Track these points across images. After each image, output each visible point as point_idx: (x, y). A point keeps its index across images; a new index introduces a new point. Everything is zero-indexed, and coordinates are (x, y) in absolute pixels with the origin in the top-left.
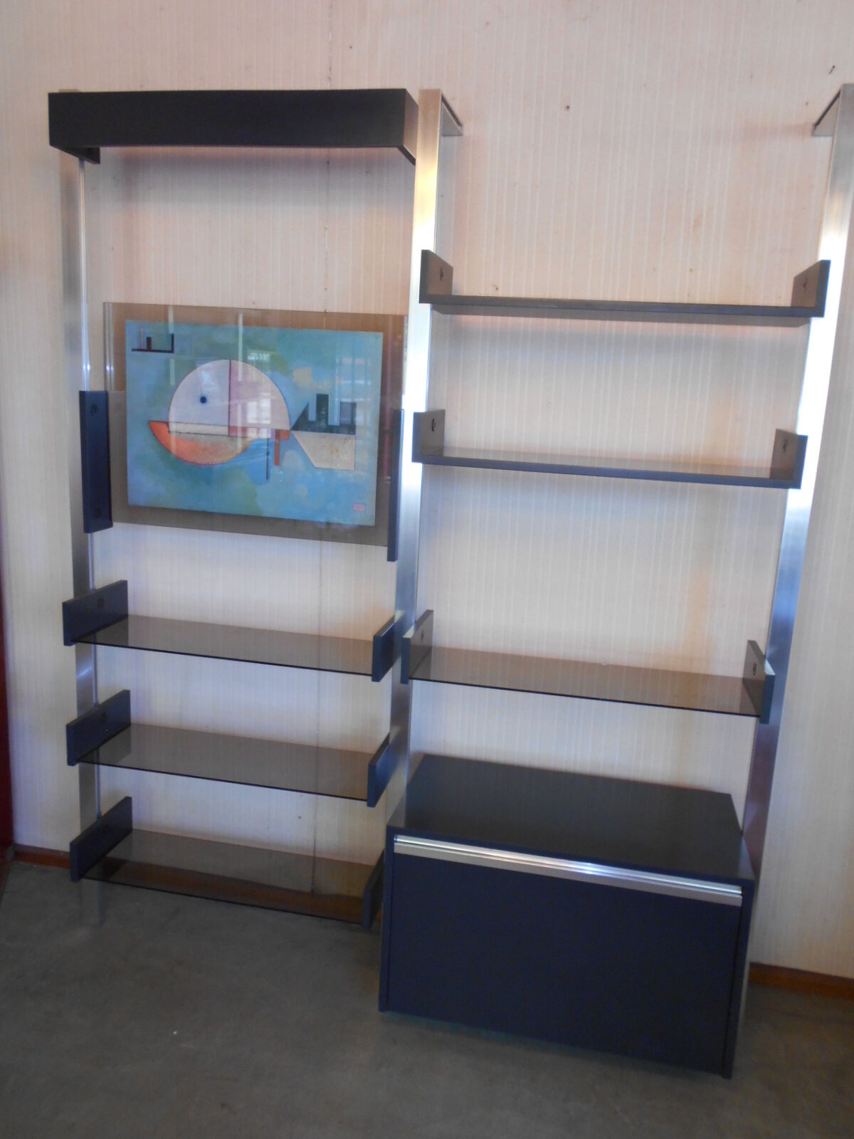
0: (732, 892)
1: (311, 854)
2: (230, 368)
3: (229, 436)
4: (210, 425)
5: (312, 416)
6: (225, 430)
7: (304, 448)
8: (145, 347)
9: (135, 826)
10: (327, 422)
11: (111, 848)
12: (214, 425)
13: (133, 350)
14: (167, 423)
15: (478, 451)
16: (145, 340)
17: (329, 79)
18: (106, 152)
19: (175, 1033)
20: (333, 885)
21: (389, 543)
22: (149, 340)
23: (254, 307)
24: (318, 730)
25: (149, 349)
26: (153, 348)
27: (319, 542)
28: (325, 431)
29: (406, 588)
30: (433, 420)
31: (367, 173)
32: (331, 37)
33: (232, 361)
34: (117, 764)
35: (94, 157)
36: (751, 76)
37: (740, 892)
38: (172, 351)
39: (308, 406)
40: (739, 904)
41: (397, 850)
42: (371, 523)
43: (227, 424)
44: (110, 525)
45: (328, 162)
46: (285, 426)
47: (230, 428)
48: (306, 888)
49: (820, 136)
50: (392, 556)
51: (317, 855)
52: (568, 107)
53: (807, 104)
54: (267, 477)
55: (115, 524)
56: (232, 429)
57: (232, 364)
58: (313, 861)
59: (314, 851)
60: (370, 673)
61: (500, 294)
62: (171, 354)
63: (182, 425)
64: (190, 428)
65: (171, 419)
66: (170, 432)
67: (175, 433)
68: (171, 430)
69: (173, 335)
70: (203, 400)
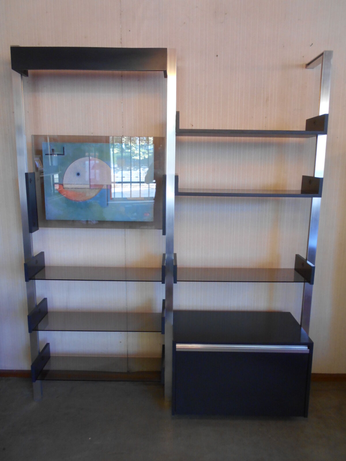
0: (304, 348)
1: (126, 356)
2: (89, 161)
3: (90, 188)
4: (81, 184)
6: (88, 186)
8: (51, 153)
9: (51, 355)
11: (44, 366)
12: (83, 184)
13: (46, 154)
14: (62, 185)
15: (188, 189)
16: (51, 150)
17: (121, 43)
19: (90, 439)
20: (136, 368)
21: (163, 228)
22: (53, 150)
23: (92, 135)
24: (127, 306)
25: (53, 154)
26: (55, 153)
27: (124, 229)
29: (170, 245)
31: (138, 80)
32: (121, 26)
34: (45, 330)
35: (26, 74)
36: (284, 46)
37: (307, 348)
38: (64, 154)
40: (308, 352)
41: (177, 350)
42: (152, 220)
43: (89, 184)
44: (38, 229)
45: (122, 76)
47: (90, 185)
48: (125, 370)
49: (308, 68)
50: (164, 233)
51: (129, 357)
52: (217, 56)
53: (303, 57)
55: (40, 228)
57: (90, 159)
58: (127, 359)
59: (128, 355)
60: (161, 280)
61: (194, 128)
62: (64, 156)
63: (69, 185)
64: (73, 186)
65: (64, 183)
66: (64, 188)
67: (66, 189)
68: (64, 187)
69: (64, 148)
70: (78, 174)
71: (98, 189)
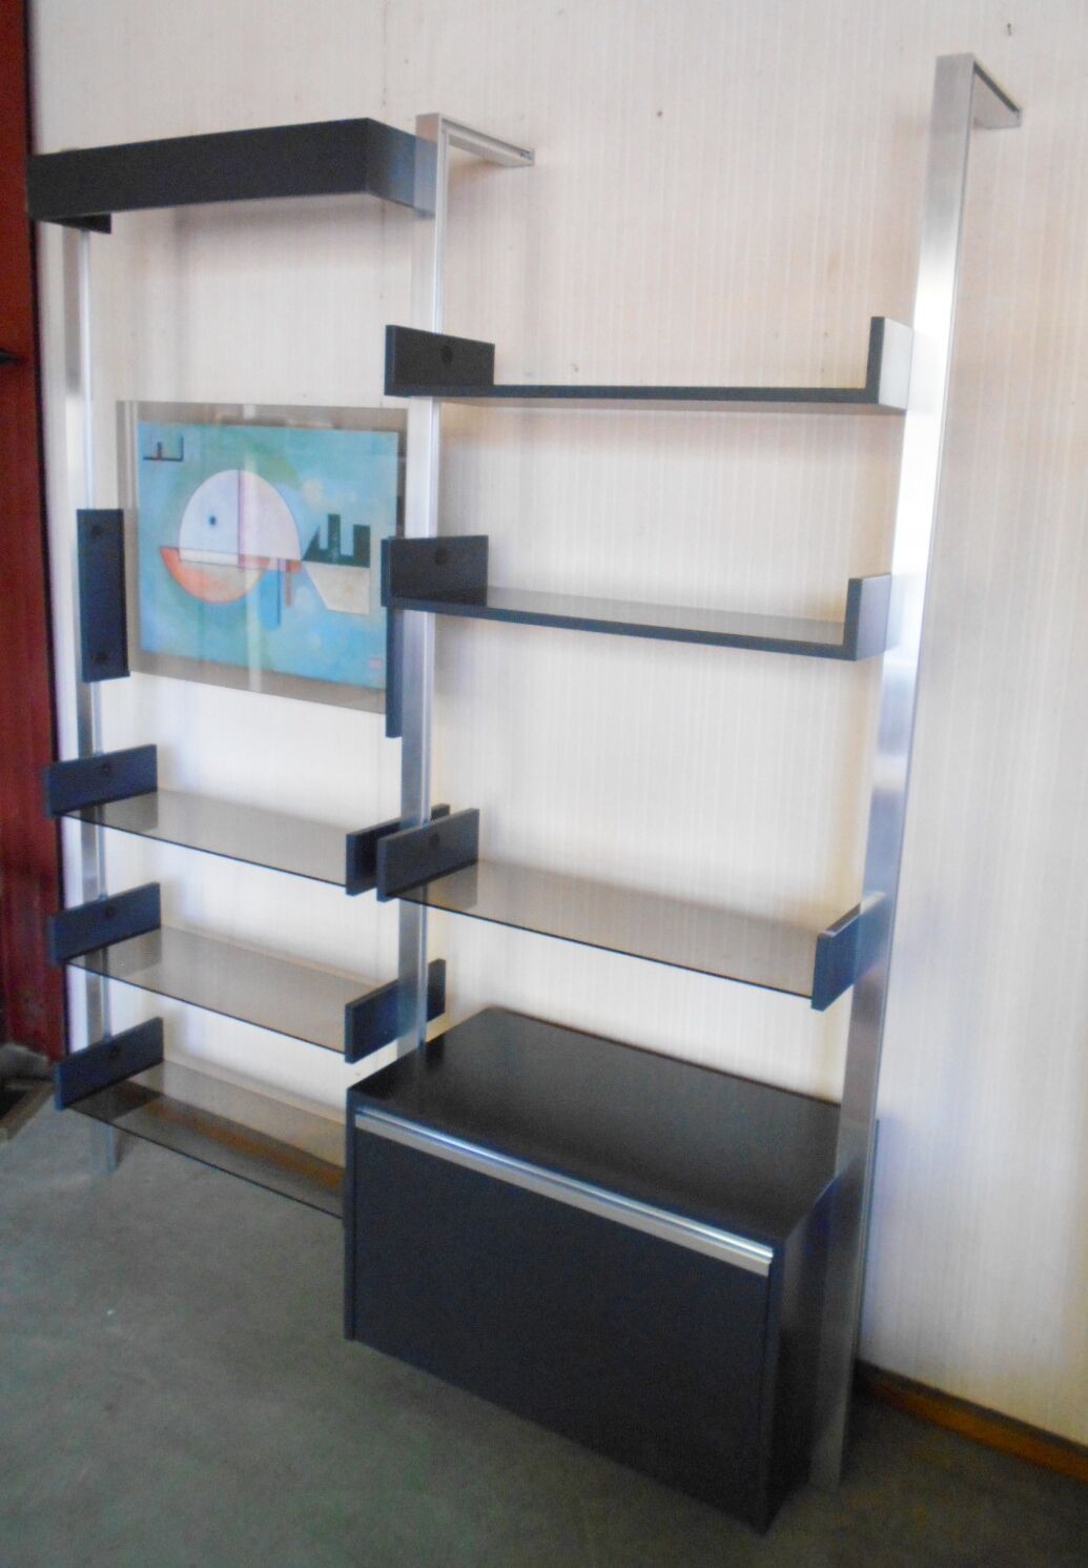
2: (239, 481)
3: (239, 567)
4: (220, 553)
5: (323, 544)
6: (234, 559)
7: (316, 584)
8: (156, 455)
10: (339, 551)
12: (223, 552)
13: (146, 458)
14: (177, 549)
16: (157, 446)
18: (119, 219)
22: (160, 446)
25: (159, 458)
26: (164, 456)
28: (338, 563)
29: (413, 775)
30: (442, 551)
33: (241, 471)
35: (103, 225)
38: (180, 460)
39: (319, 528)
40: (765, 1272)
41: (358, 1124)
43: (237, 551)
44: (124, 674)
46: (294, 552)
47: (240, 556)
50: (391, 731)
54: (279, 622)
55: (133, 674)
56: (242, 558)
57: (242, 476)
62: (179, 463)
63: (192, 552)
64: (202, 557)
65: (182, 544)
66: (180, 560)
67: (185, 562)
68: (181, 558)
69: (183, 442)
70: (213, 521)
71: (258, 569)
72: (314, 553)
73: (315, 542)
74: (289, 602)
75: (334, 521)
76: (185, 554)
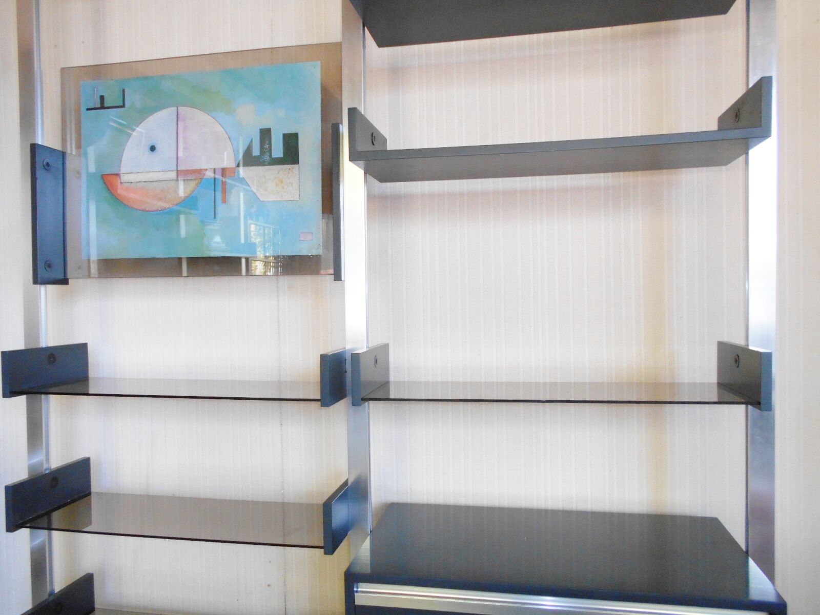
2: (177, 115)
3: (177, 181)
4: (159, 171)
5: (256, 152)
6: (173, 175)
7: (249, 183)
8: (99, 106)
10: (270, 156)
12: (163, 171)
13: (88, 109)
14: (117, 175)
16: (99, 98)
22: (102, 98)
25: (103, 107)
26: (106, 105)
28: (270, 164)
30: (372, 134)
33: (179, 108)
38: (123, 106)
39: (252, 141)
42: (319, 252)
43: (175, 168)
47: (177, 171)
54: (215, 217)
56: (181, 173)
57: (179, 111)
62: (122, 109)
63: (133, 175)
64: (141, 177)
65: (123, 170)
66: (121, 183)
67: (126, 184)
68: (122, 181)
69: (124, 91)
70: (153, 149)
71: (195, 179)
72: (249, 160)
73: (248, 151)
74: (224, 201)
75: (265, 134)
76: (125, 178)
